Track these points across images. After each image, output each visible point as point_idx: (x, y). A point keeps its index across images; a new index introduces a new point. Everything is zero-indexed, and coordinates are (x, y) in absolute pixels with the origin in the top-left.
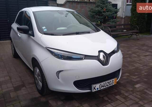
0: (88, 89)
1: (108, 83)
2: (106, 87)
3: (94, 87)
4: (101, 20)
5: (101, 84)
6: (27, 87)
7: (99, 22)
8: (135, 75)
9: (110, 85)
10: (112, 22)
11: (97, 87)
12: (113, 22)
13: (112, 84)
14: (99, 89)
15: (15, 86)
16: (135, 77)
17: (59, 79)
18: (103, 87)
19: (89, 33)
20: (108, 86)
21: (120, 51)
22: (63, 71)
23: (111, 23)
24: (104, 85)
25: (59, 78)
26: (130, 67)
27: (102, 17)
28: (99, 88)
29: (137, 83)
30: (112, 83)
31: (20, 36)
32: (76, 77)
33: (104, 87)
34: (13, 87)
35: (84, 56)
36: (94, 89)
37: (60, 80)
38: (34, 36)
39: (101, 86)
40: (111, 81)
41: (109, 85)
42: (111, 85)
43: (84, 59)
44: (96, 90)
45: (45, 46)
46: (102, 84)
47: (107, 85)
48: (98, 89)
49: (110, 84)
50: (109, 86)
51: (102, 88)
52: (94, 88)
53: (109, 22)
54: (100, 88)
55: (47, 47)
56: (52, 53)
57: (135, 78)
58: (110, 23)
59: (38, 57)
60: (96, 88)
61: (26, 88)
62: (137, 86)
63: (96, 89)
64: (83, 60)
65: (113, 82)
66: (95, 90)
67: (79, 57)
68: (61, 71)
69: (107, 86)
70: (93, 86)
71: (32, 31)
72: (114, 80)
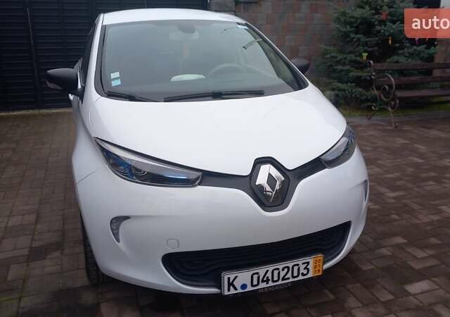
0: (212, 284)
1: (286, 270)
2: (280, 282)
3: (229, 278)
4: (370, 49)
5: (257, 273)
6: (66, 251)
7: (365, 55)
8: (422, 247)
9: (293, 277)
10: (407, 55)
11: (242, 280)
12: (411, 55)
13: (303, 275)
14: (249, 288)
15: (36, 244)
16: (420, 254)
18: (267, 281)
20: (289, 278)
22: (127, 218)
23: (404, 61)
24: (269, 275)
25: (118, 241)
26: (421, 216)
27: (374, 40)
28: (249, 285)
29: (421, 275)
30: (305, 272)
31: (72, 99)
32: (167, 241)
33: (271, 284)
34: (30, 248)
35: (200, 174)
36: (231, 287)
37: (121, 245)
38: (82, 101)
39: (259, 278)
40: (300, 263)
41: (289, 275)
42: (301, 278)
43: (200, 184)
44: (236, 289)
45: (94, 136)
46: (262, 271)
47: (281, 277)
48: (244, 286)
49: (295, 274)
50: (291, 280)
51: (263, 285)
52: (231, 284)
53: (398, 54)
54: (252, 285)
55: (98, 138)
56: (106, 157)
57: (420, 258)
58: (401, 60)
60: (238, 284)
62: (415, 288)
63: (239, 288)
65: (306, 268)
66: (233, 291)
69: (283, 279)
70: (227, 276)
72: (311, 260)
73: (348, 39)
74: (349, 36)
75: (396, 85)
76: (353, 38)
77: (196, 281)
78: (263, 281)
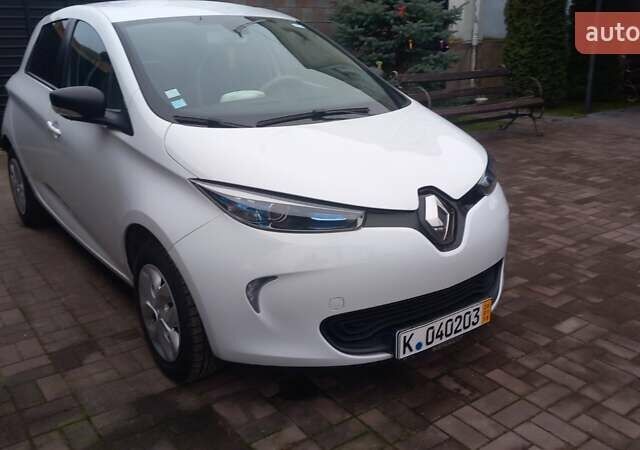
0: (383, 348)
1: (458, 320)
2: (453, 336)
3: (405, 338)
4: (386, 56)
5: (432, 328)
6: (108, 351)
7: (380, 63)
8: (551, 284)
9: (465, 328)
10: (433, 62)
11: (417, 338)
12: (437, 62)
13: (474, 324)
14: (424, 347)
15: (53, 349)
16: (551, 292)
17: (258, 311)
18: (441, 336)
19: (364, 112)
20: (460, 330)
21: (498, 189)
22: (274, 278)
23: (430, 70)
24: (443, 328)
26: (526, 252)
27: (390, 43)
28: (424, 344)
29: (565, 313)
30: (475, 320)
31: (57, 131)
32: (330, 300)
33: (445, 339)
34: (47, 354)
35: (360, 212)
36: (407, 349)
37: (262, 315)
38: (129, 131)
39: (433, 333)
40: (471, 310)
41: (461, 327)
42: (472, 328)
43: (363, 225)
44: (411, 350)
45: (188, 176)
46: (436, 324)
47: (454, 329)
48: (419, 346)
49: (466, 325)
50: (463, 332)
51: (437, 342)
52: (407, 345)
53: (421, 61)
54: (428, 344)
55: (198, 179)
56: (223, 203)
57: (552, 296)
58: (426, 70)
59: (160, 225)
60: (413, 344)
61: (103, 354)
62: (568, 326)
63: (414, 348)
64: (358, 229)
65: (476, 316)
66: (408, 353)
67: (340, 216)
68: (264, 280)
69: (456, 332)
70: (403, 335)
71: (119, 111)
72: (480, 305)
73: (357, 43)
74: (357, 39)
75: (432, 101)
76: (363, 42)
77: (361, 348)
78: (437, 337)
